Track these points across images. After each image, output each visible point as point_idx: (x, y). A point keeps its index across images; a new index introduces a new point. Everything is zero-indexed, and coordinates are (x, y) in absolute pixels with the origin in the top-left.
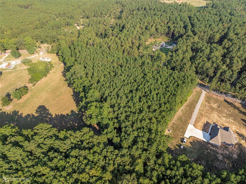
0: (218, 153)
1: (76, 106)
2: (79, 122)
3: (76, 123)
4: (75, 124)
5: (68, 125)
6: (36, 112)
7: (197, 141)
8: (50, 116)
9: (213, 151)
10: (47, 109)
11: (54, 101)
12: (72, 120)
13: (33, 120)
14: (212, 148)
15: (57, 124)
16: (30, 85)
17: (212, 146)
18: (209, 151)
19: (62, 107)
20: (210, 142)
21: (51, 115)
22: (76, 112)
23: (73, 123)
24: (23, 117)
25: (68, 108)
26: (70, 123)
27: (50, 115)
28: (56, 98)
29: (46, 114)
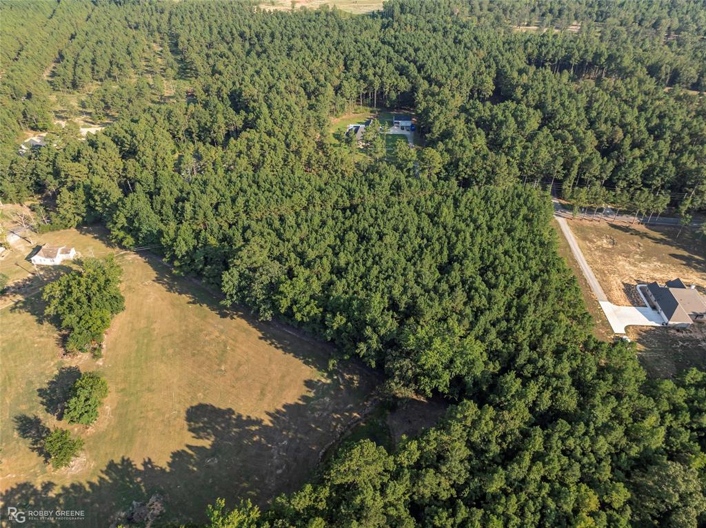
0: (698, 341)
1: (304, 363)
2: (357, 405)
3: (351, 410)
4: (351, 414)
5: (336, 426)
6: (193, 435)
7: (645, 332)
8: (257, 428)
9: (688, 340)
10: (223, 407)
11: (223, 376)
12: (330, 408)
13: (212, 462)
14: (681, 335)
15: (301, 439)
16: (81, 361)
17: (678, 331)
18: (681, 343)
19: (266, 385)
20: (671, 323)
21: (258, 422)
22: (323, 380)
23: (342, 415)
24: (163, 470)
25: (287, 379)
26: (334, 419)
27: (250, 422)
28: (219, 365)
29: (237, 426)
